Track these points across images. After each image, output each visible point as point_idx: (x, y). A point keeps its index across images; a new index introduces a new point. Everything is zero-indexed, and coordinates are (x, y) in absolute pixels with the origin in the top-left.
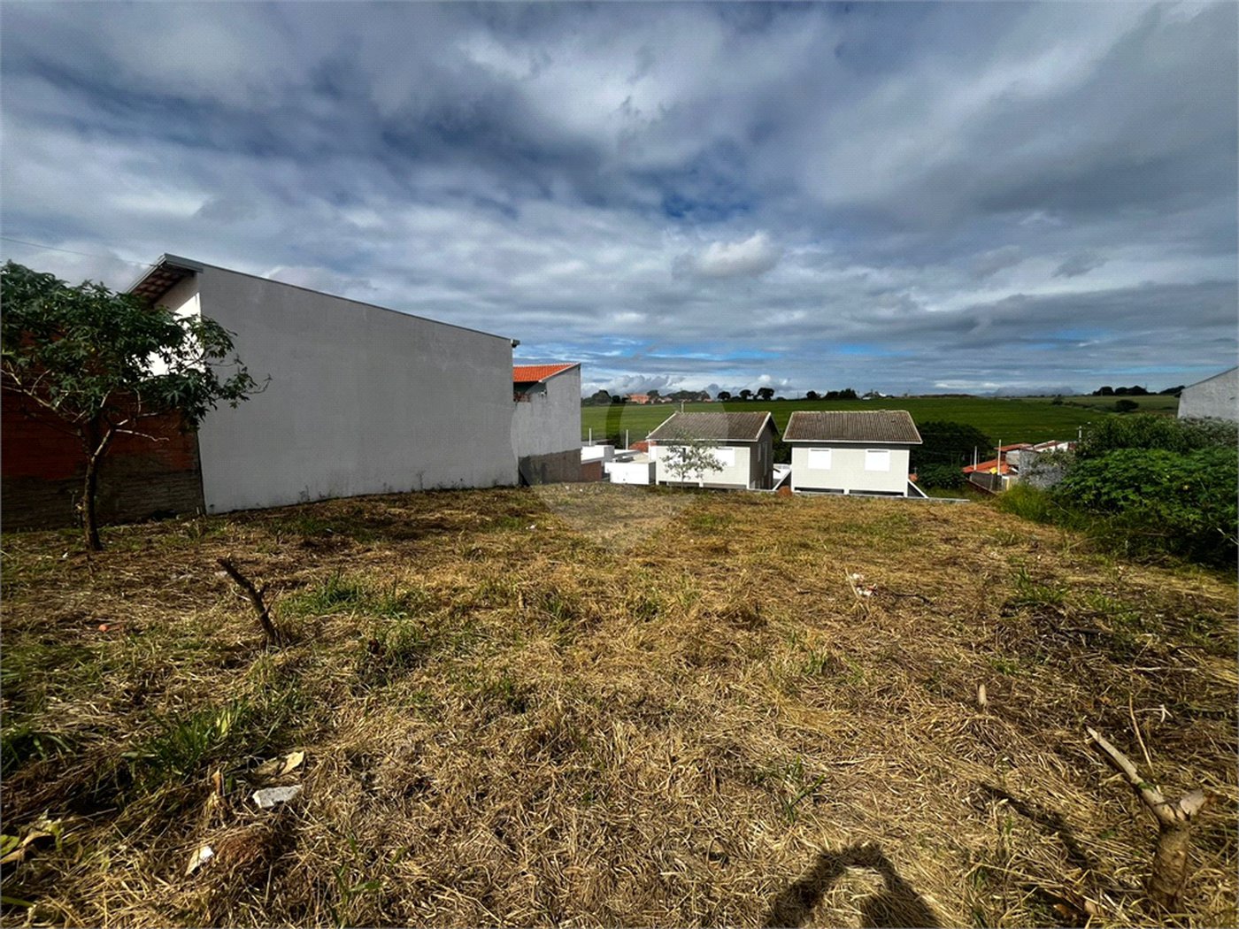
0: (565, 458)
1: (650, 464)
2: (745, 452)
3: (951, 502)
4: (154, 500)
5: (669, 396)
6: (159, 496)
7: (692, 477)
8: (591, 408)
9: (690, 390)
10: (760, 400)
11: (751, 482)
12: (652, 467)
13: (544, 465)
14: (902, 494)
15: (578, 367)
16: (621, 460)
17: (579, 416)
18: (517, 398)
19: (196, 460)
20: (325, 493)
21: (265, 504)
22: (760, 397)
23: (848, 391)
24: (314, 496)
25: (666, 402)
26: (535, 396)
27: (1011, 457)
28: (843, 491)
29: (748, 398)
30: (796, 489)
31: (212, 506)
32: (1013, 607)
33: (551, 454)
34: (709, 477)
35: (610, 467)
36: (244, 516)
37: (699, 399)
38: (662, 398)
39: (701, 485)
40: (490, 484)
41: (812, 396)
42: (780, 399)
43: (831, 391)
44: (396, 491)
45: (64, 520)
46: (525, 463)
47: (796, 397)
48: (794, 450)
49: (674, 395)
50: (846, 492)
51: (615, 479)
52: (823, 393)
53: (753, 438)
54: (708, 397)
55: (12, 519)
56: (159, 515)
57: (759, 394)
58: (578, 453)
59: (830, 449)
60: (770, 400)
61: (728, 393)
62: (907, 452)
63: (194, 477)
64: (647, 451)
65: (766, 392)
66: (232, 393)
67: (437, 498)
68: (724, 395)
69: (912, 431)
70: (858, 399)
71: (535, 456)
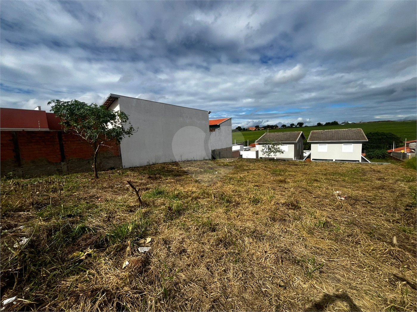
0: (226, 150)
1: (256, 151)
2: (292, 146)
3: (382, 164)
4: (110, 164)
5: (263, 127)
6: (111, 163)
7: (272, 155)
8: (235, 133)
9: (271, 125)
10: (298, 127)
11: (295, 157)
12: (257, 152)
13: (220, 152)
14: (359, 161)
15: (231, 119)
16: (246, 150)
17: (231, 136)
18: (211, 131)
19: (120, 153)
20: (154, 162)
21: (138, 165)
22: (298, 126)
23: (335, 122)
24: (151, 163)
25: (262, 130)
26: (217, 130)
27: (412, 145)
28: (332, 160)
29: (293, 126)
30: (313, 159)
31: (124, 166)
32: (411, 207)
33: (222, 149)
34: (279, 156)
35: (242, 153)
36: (132, 169)
37: (274, 128)
38: (261, 128)
39: (275, 159)
40: (203, 159)
41: (319, 124)
42: (306, 126)
43: (327, 122)
44: (174, 161)
45: (89, 170)
46: (213, 152)
47: (313, 125)
48: (312, 145)
49: (265, 127)
50: (334, 160)
51: (244, 157)
52: (324, 123)
53: (295, 141)
54: (278, 127)
55: (78, 170)
56: (112, 169)
57: (298, 125)
58: (231, 148)
59: (327, 144)
60: (302, 127)
61: (285, 125)
62: (361, 145)
63: (120, 158)
64: (255, 147)
65: (301, 124)
66: (129, 133)
67: (186, 163)
68: (284, 126)
69: (363, 136)
70: (339, 125)
71: (217, 150)
